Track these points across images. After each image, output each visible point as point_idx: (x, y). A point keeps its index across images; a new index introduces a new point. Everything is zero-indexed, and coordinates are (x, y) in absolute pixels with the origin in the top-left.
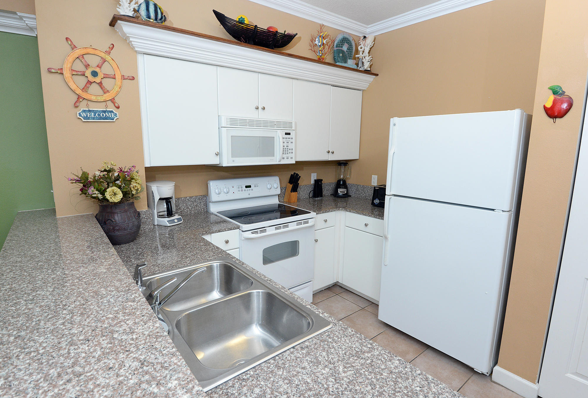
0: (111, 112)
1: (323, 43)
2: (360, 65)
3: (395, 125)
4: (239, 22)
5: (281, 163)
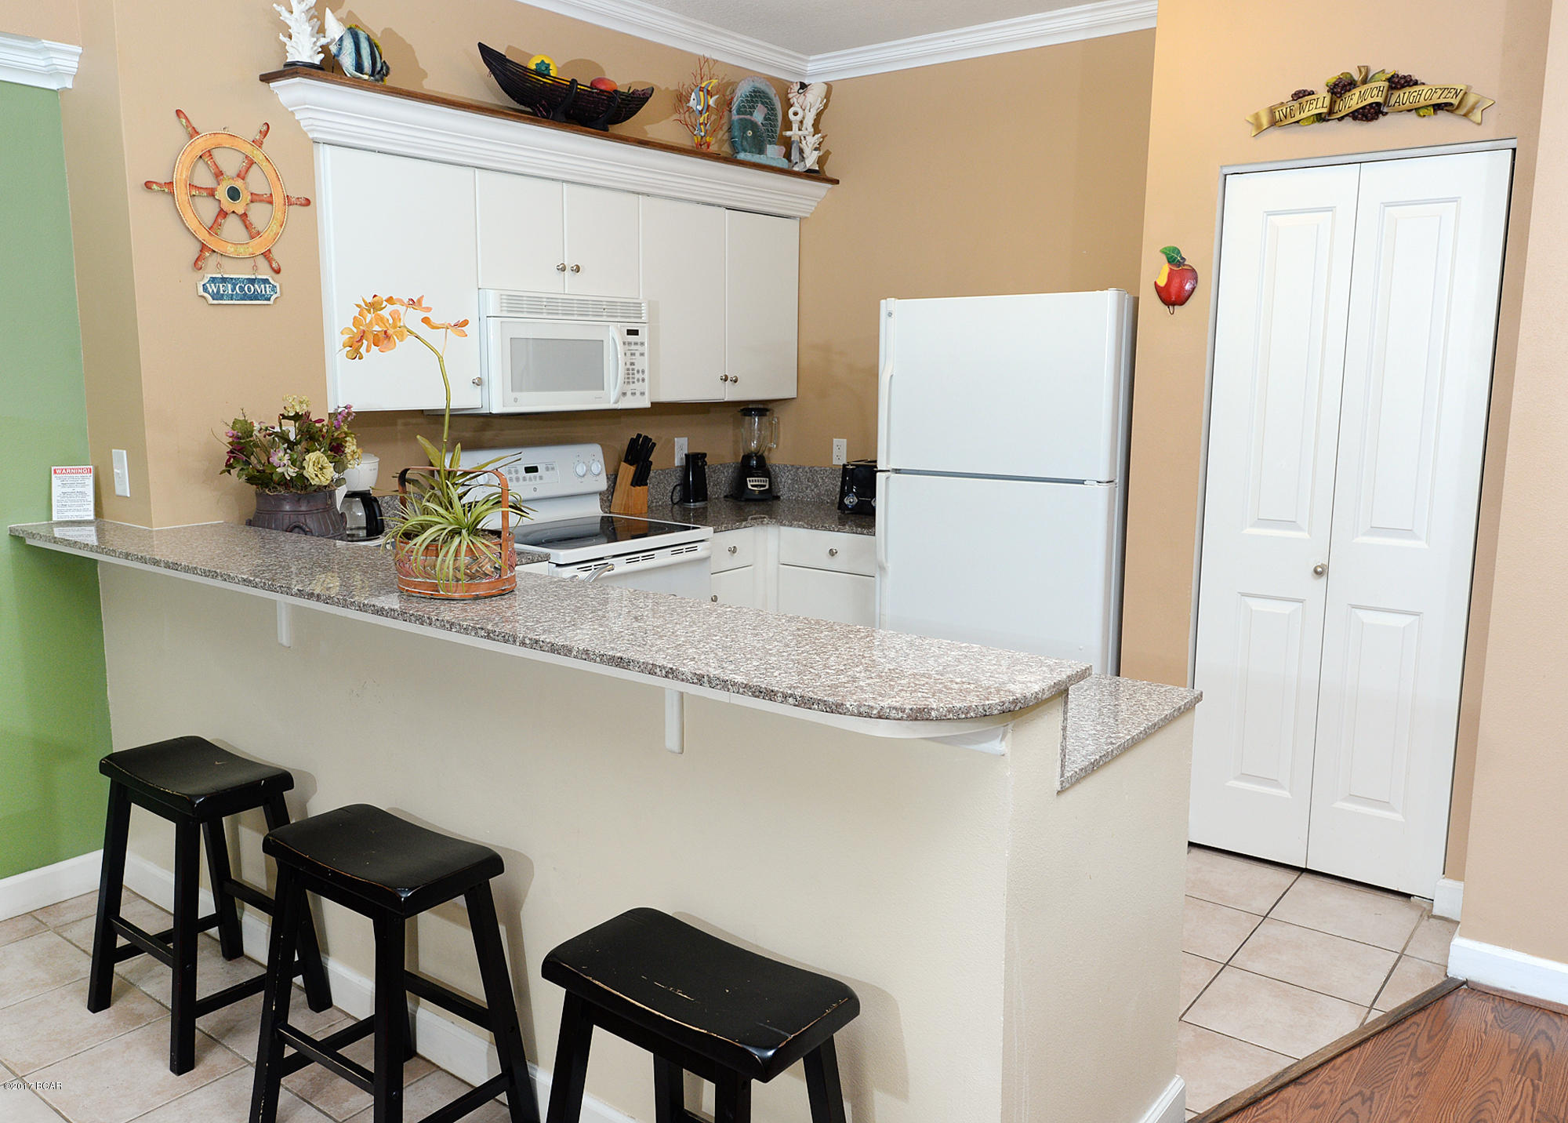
0: (266, 281)
1: (709, 106)
2: (795, 156)
3: (890, 315)
4: (537, 72)
5: (620, 406)
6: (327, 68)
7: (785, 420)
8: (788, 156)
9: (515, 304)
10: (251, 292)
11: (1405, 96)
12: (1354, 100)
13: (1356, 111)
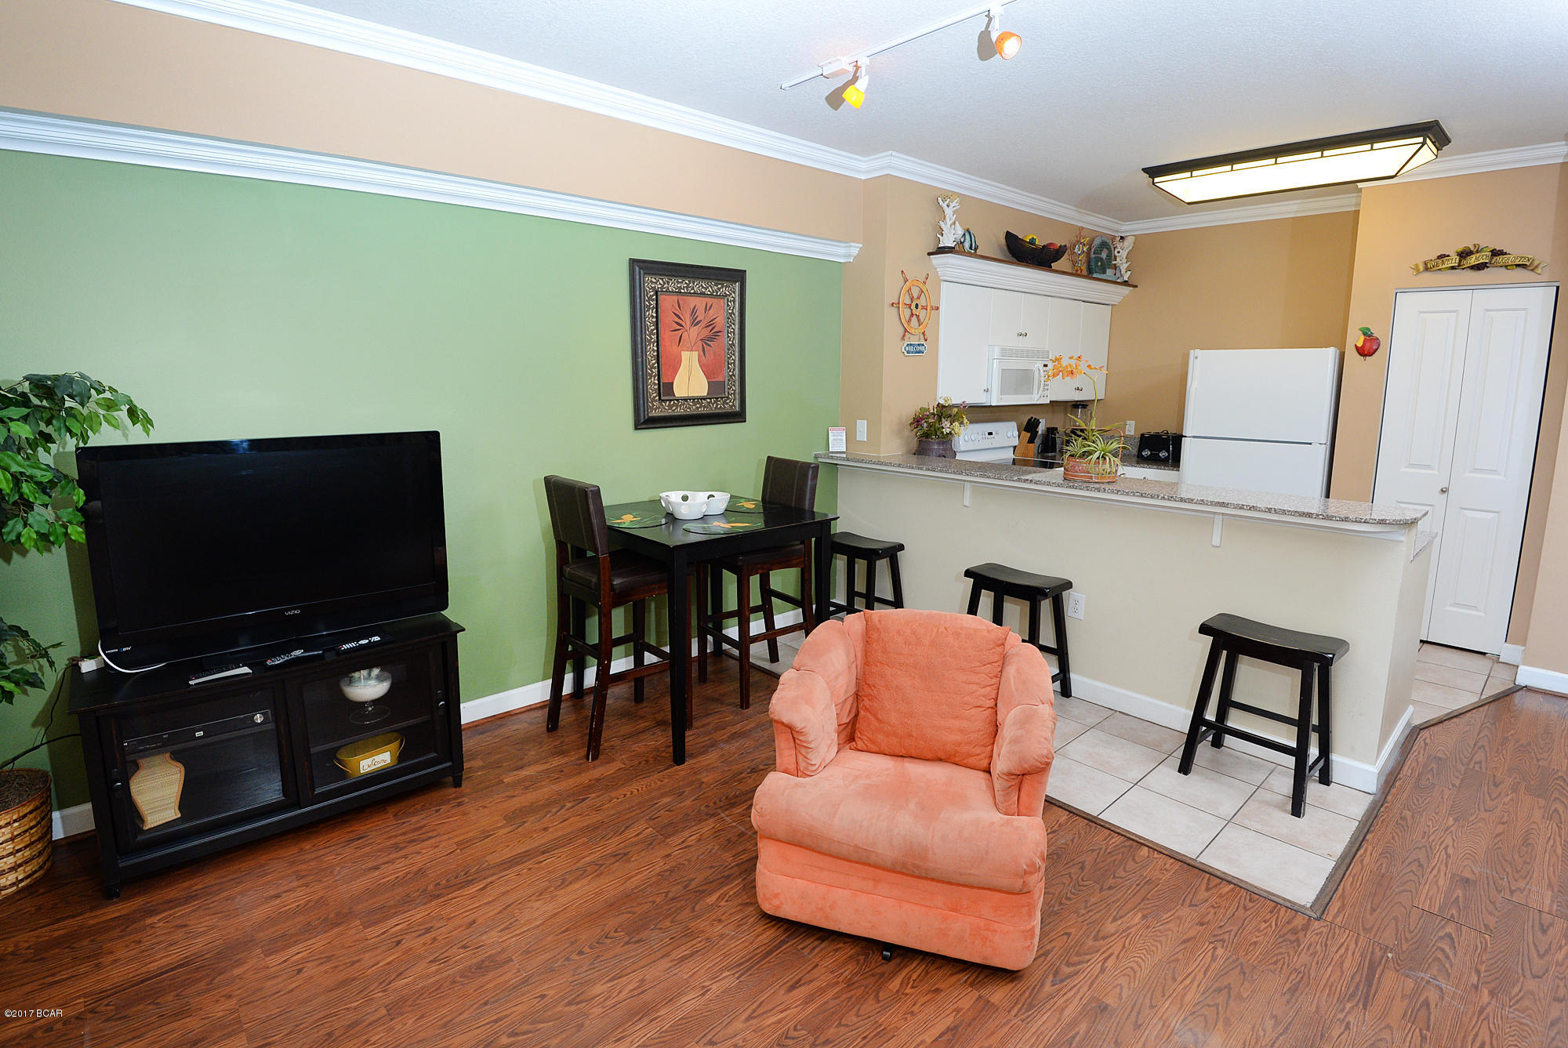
0: (923, 345)
1: (1083, 251)
2: (1118, 275)
3: (1196, 358)
4: (1029, 243)
5: (1038, 403)
6: (956, 249)
7: (1096, 411)
8: (1115, 274)
9: (1006, 353)
10: (916, 349)
11: (1500, 259)
12: (1473, 260)
13: (1474, 266)
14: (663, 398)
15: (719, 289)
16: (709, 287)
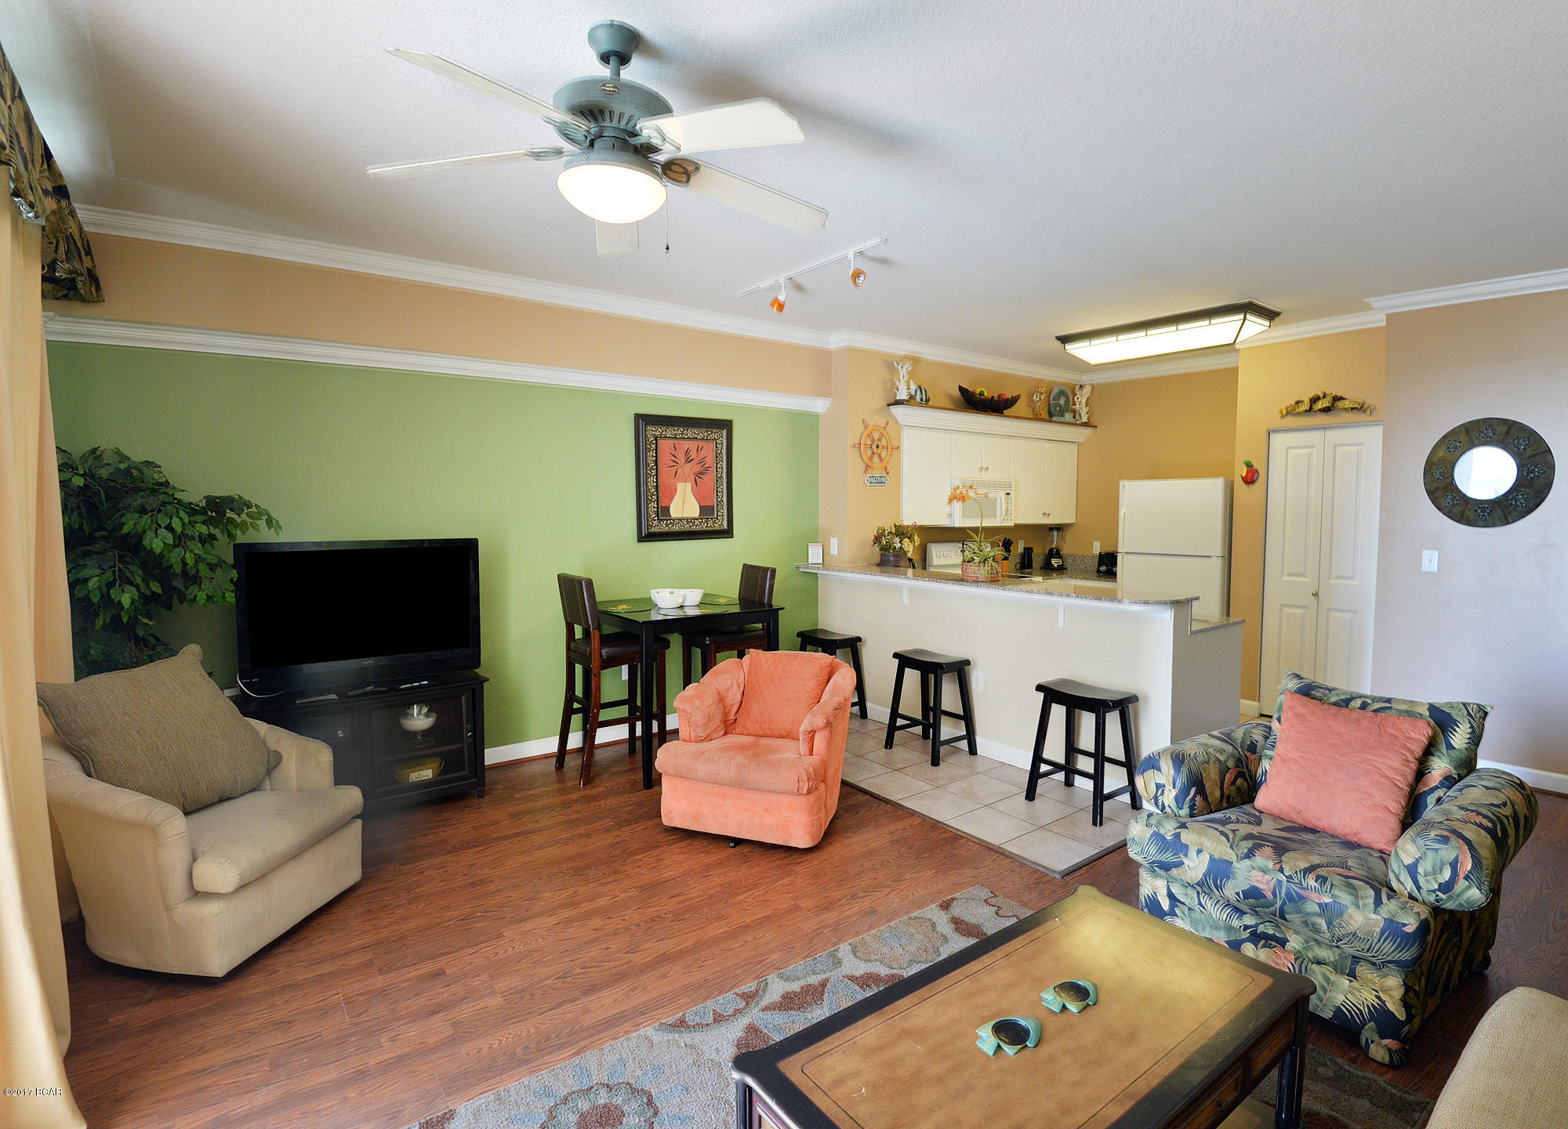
0: (885, 477)
1: (1041, 399)
2: (1077, 416)
3: (1123, 488)
4: (981, 394)
5: (1002, 525)
6: (910, 401)
7: (1069, 535)
8: (1074, 417)
10: (880, 481)
11: (1340, 404)
12: (1320, 405)
13: (1321, 409)
14: (660, 518)
15: (709, 435)
16: (701, 433)
